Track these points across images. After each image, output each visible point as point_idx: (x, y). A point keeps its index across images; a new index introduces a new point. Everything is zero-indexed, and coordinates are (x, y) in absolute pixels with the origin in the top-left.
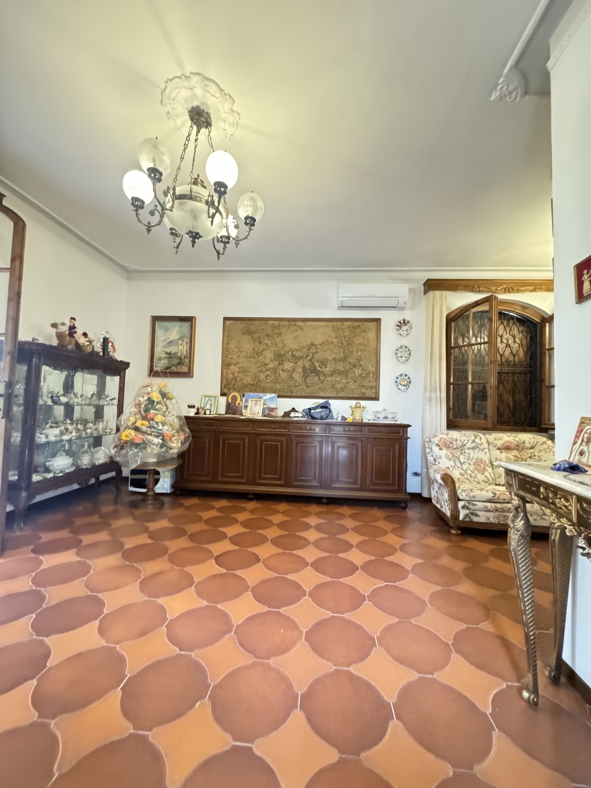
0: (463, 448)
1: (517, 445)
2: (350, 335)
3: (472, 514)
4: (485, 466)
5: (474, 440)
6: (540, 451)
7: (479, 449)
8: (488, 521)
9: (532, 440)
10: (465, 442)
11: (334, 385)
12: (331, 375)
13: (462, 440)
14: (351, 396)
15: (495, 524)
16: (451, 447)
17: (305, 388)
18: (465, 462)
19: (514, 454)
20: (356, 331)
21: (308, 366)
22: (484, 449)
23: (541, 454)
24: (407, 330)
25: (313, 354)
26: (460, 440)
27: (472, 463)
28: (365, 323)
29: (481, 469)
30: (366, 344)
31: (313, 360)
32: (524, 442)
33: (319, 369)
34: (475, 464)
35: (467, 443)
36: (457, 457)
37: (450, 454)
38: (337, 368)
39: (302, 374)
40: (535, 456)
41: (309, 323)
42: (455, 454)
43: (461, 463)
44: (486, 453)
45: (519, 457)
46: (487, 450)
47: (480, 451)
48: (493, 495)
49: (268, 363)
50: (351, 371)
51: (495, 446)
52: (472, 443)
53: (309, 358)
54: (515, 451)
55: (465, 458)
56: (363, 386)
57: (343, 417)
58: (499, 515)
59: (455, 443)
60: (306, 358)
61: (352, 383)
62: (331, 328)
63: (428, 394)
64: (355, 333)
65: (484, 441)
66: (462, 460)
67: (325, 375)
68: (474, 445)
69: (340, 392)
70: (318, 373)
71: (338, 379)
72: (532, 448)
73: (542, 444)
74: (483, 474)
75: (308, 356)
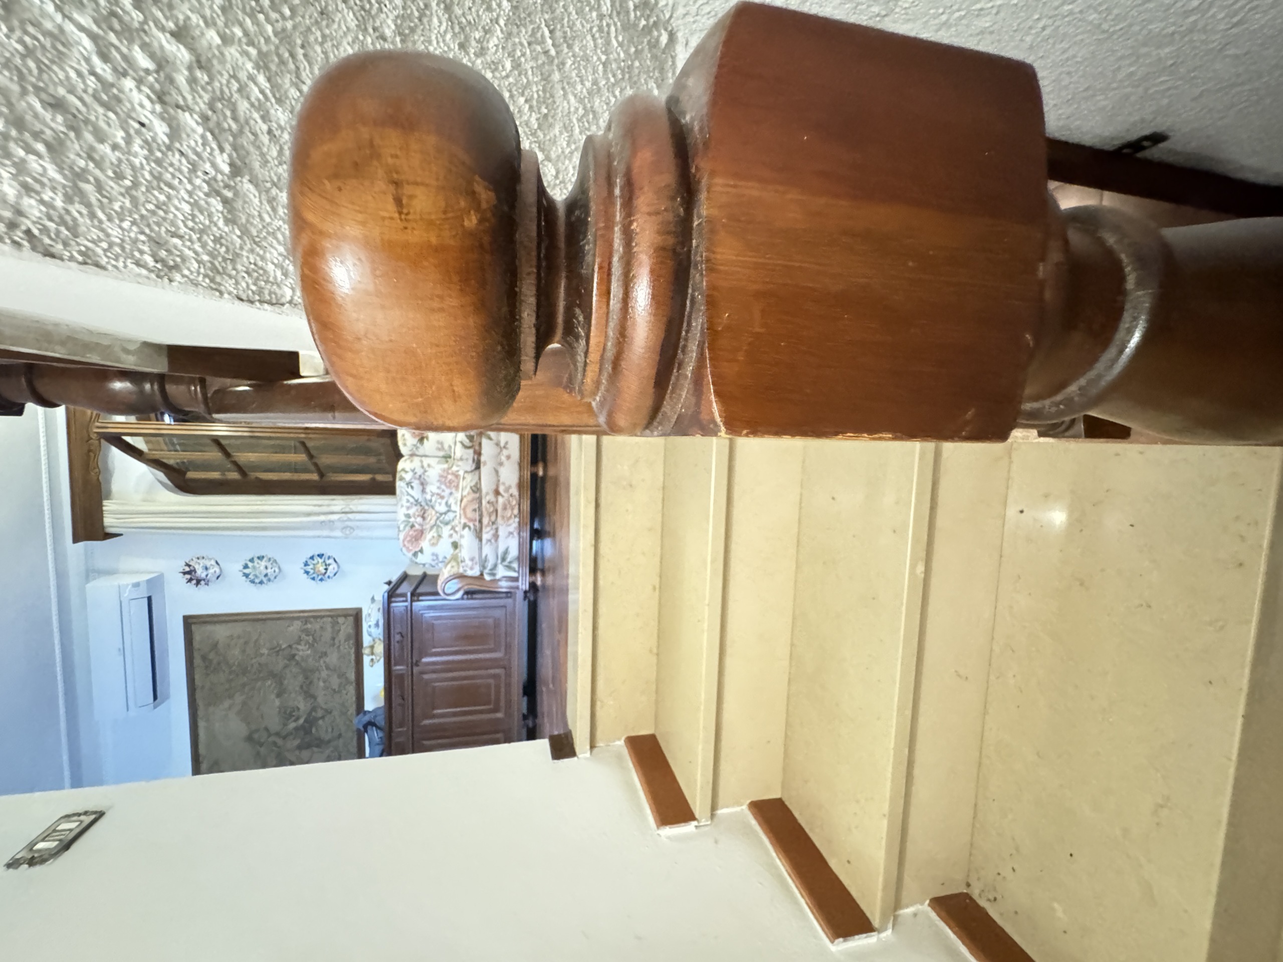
0: (423, 504)
2: (224, 672)
4: (450, 471)
5: (407, 485)
7: (423, 475)
8: (516, 534)
10: (412, 500)
11: (334, 690)
12: (314, 697)
13: (408, 504)
14: (353, 657)
16: (421, 525)
17: (341, 741)
18: (447, 503)
20: (215, 662)
21: (297, 742)
22: (422, 467)
24: (206, 569)
25: (270, 735)
26: (408, 508)
28: (196, 645)
29: (456, 480)
30: (242, 641)
31: (284, 733)
33: (301, 721)
34: (449, 487)
35: (413, 497)
36: (438, 518)
37: (432, 533)
38: (297, 689)
39: (315, 749)
41: (202, 750)
42: (433, 522)
43: (448, 511)
44: (429, 466)
46: (426, 461)
47: (426, 474)
50: (303, 664)
51: (417, 448)
52: (412, 487)
53: (280, 742)
55: (440, 504)
56: (333, 639)
59: (412, 520)
60: (279, 747)
61: (327, 660)
62: (211, 709)
63: (338, 533)
64: (219, 664)
66: (443, 508)
67: (314, 709)
68: (416, 483)
69: (347, 678)
70: (311, 722)
71: (321, 684)
75: (275, 744)
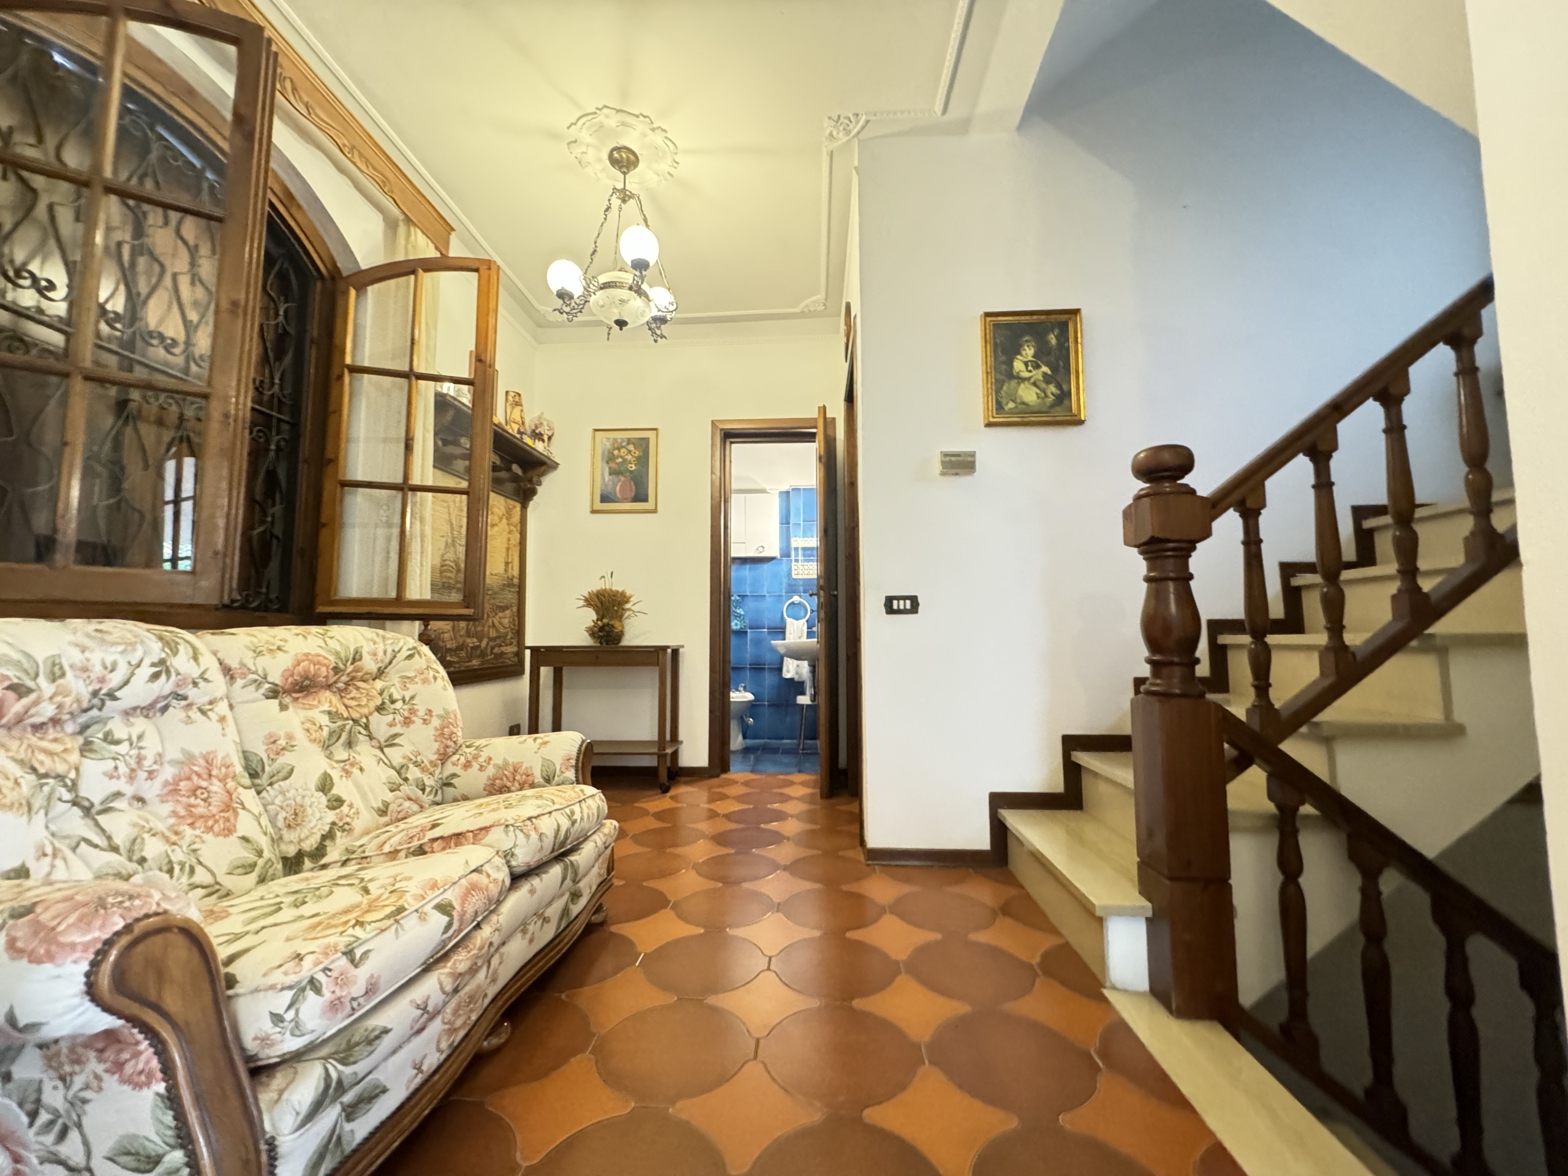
0: (94, 712)
1: (336, 670)
4: (231, 784)
5: (162, 662)
6: (406, 680)
7: (189, 706)
8: (413, 1085)
9: (380, 647)
10: (115, 679)
18: (118, 795)
19: (326, 707)
22: (211, 702)
23: (412, 689)
26: (81, 672)
27: (152, 790)
29: (214, 810)
32: (357, 657)
34: (172, 790)
35: (122, 684)
36: (60, 777)
37: (15, 770)
40: (393, 702)
42: (45, 763)
43: (87, 809)
44: (222, 719)
45: (346, 715)
46: (222, 708)
47: (195, 714)
51: (256, 685)
52: (155, 676)
54: (328, 693)
55: (110, 774)
58: (457, 1009)
59: (47, 688)
65: (208, 662)
66: (94, 789)
68: (164, 686)
72: (380, 673)
73: (410, 657)
74: (228, 831)
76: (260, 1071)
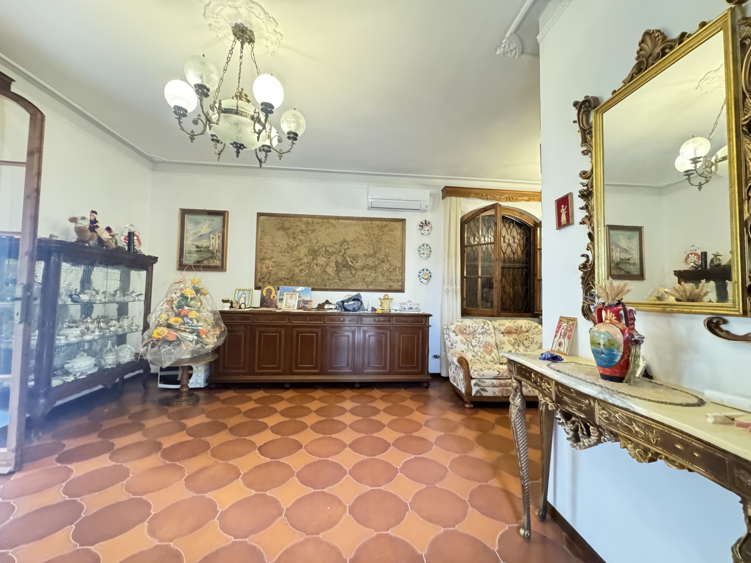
0: (474, 333)
1: (516, 330)
2: (379, 233)
3: (482, 390)
4: (492, 348)
5: (483, 327)
6: (533, 334)
7: (487, 334)
8: (494, 395)
9: (527, 325)
10: (476, 329)
11: (364, 279)
12: (362, 269)
13: (474, 327)
14: (379, 288)
15: (500, 397)
16: (465, 333)
17: (338, 281)
18: (476, 345)
19: (513, 337)
20: (384, 230)
21: (340, 261)
22: (491, 333)
23: (534, 336)
24: (428, 230)
25: (345, 250)
26: (472, 327)
27: (481, 346)
28: (392, 223)
29: (489, 351)
30: (393, 241)
31: (345, 255)
32: (521, 327)
33: (350, 263)
34: (484, 346)
35: (478, 329)
36: (469, 341)
37: (464, 339)
38: (367, 263)
39: (335, 269)
40: (529, 338)
41: (341, 221)
42: (468, 339)
43: (473, 346)
44: (492, 337)
45: (518, 339)
46: (493, 335)
47: (488, 335)
48: (498, 373)
49: (302, 258)
50: (379, 266)
51: (499, 331)
52: (482, 329)
53: (341, 254)
54: (515, 335)
55: (476, 342)
56: (391, 280)
57: (372, 308)
58: (503, 390)
59: (468, 329)
60: (338, 253)
61: (380, 277)
62: (361, 227)
63: (446, 287)
64: (383, 231)
65: (491, 327)
66: (474, 344)
67: (356, 269)
68: (483, 330)
69: (370, 285)
70: (350, 268)
71: (368, 273)
72: (527, 331)
73: (535, 328)
74: (490, 355)
75: (340, 251)
76: (472, 378)
